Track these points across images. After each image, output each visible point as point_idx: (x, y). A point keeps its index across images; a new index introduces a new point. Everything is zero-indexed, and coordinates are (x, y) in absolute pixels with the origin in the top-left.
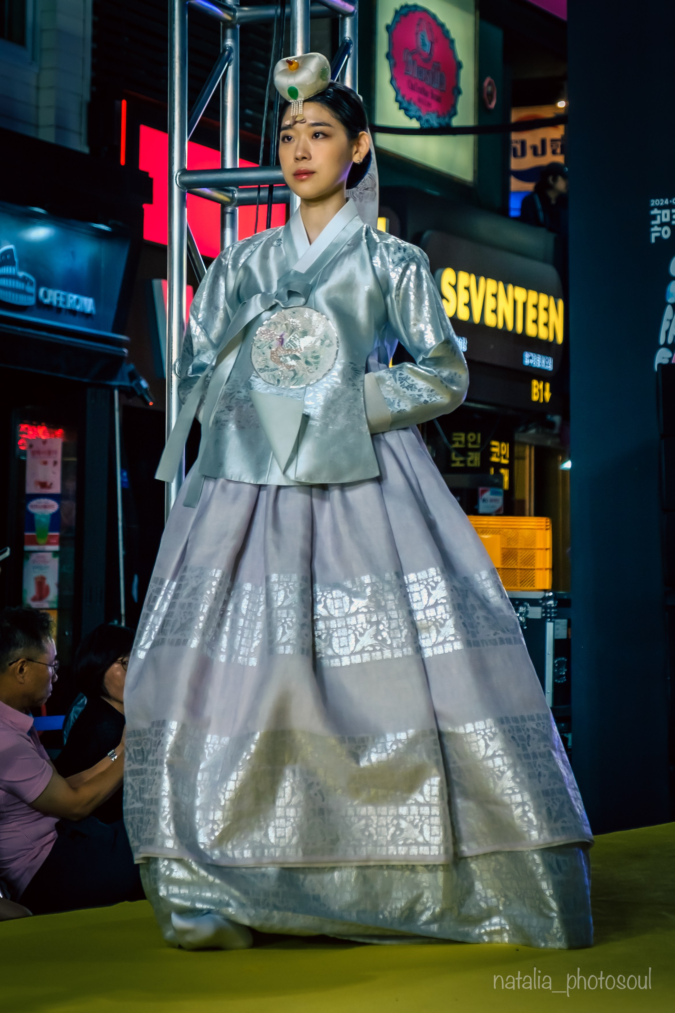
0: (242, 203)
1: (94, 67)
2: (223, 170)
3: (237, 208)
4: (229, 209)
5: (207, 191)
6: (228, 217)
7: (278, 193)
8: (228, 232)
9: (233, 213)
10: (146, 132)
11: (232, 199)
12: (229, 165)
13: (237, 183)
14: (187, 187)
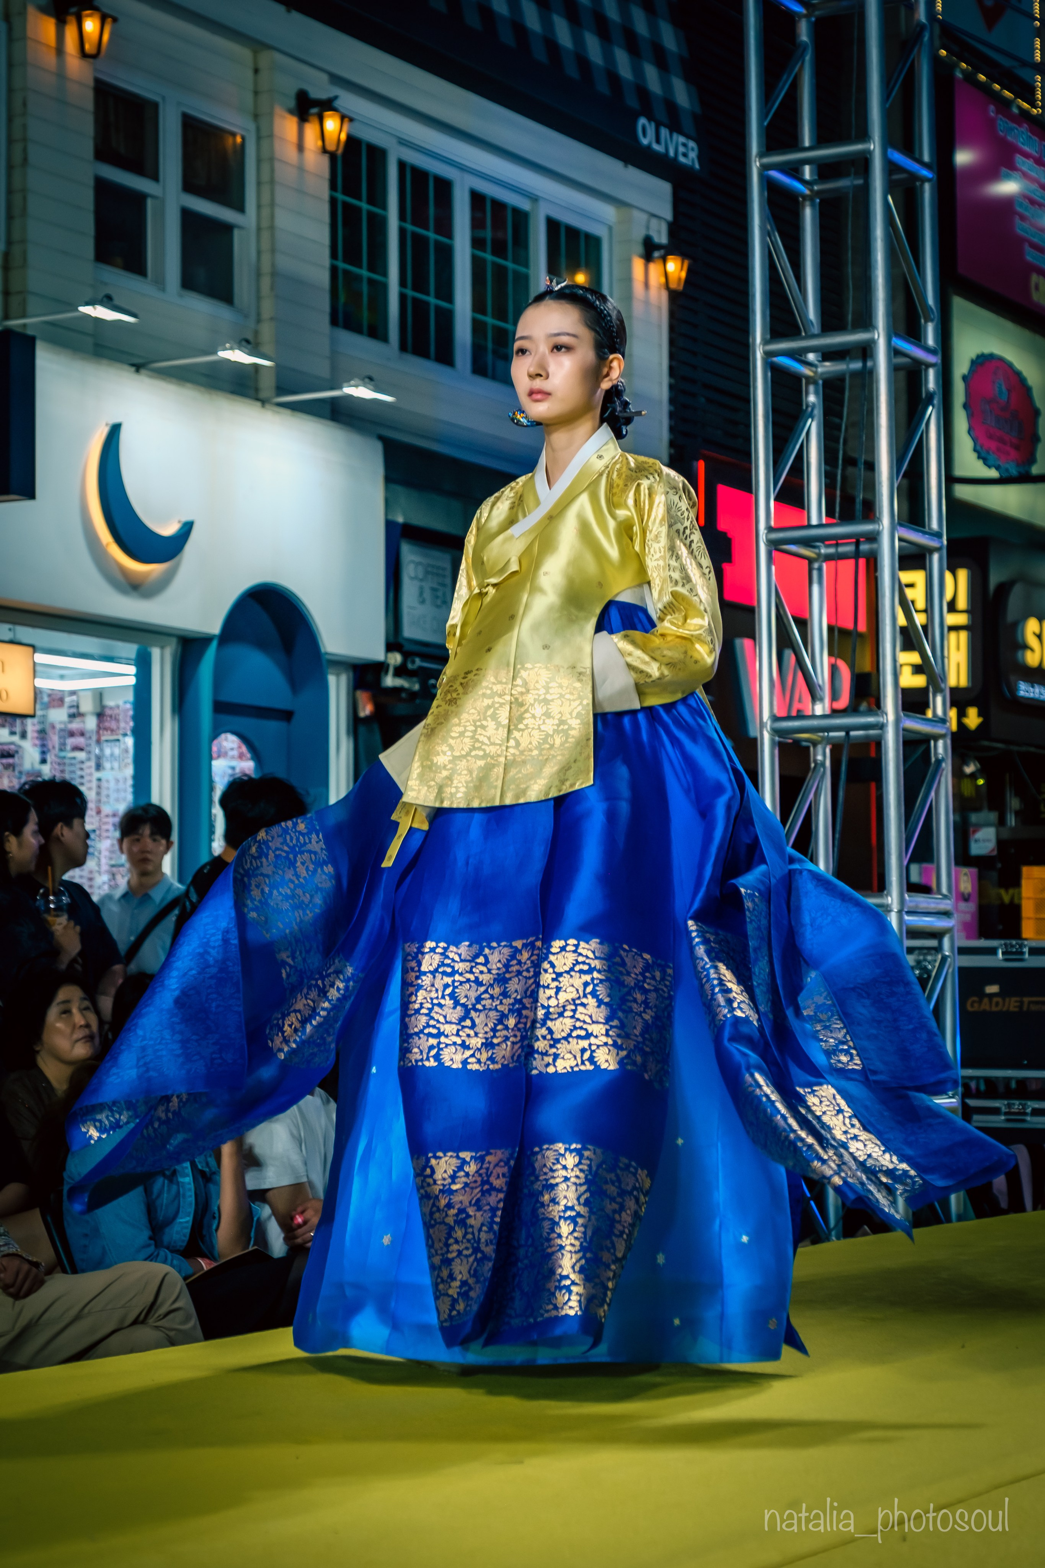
0: (828, 558)
1: (672, 429)
2: (810, 526)
3: (824, 566)
4: (816, 565)
5: (793, 548)
6: (815, 574)
7: (864, 547)
8: (815, 588)
9: (820, 569)
10: (723, 491)
11: (819, 555)
12: (814, 521)
13: (823, 539)
14: (775, 546)
